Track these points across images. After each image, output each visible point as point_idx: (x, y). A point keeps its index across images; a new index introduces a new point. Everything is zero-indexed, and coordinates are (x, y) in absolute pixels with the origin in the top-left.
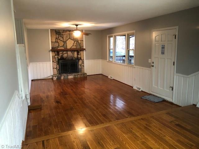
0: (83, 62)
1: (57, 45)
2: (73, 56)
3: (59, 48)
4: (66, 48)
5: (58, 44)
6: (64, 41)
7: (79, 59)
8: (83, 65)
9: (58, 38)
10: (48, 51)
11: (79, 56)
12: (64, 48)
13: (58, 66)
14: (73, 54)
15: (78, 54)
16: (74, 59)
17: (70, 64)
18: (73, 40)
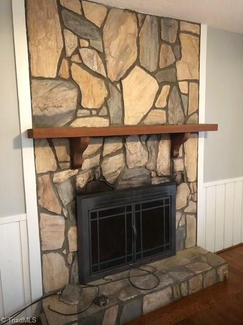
1: (65, 99)
2: (151, 166)
3: (79, 123)
4: (119, 121)
5: (73, 94)
6: (107, 80)
7: (179, 177)
9: (77, 52)
10: (10, 144)
11: (179, 165)
13: (72, 232)
14: (150, 153)
15: (173, 156)
16: (155, 181)
17: (137, 215)
18: (153, 74)
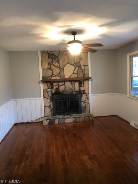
0: (88, 98)
1: (49, 73)
2: (73, 89)
3: (53, 78)
4: (63, 77)
5: (51, 72)
6: (60, 68)
7: (82, 92)
8: (87, 101)
9: (52, 62)
10: (38, 83)
11: (82, 89)
12: (59, 78)
13: (51, 103)
14: (73, 85)
15: (80, 86)
16: (74, 93)
17: (68, 101)
18: (73, 65)
